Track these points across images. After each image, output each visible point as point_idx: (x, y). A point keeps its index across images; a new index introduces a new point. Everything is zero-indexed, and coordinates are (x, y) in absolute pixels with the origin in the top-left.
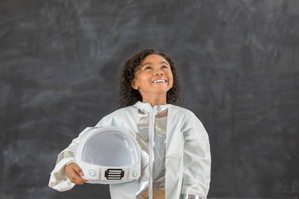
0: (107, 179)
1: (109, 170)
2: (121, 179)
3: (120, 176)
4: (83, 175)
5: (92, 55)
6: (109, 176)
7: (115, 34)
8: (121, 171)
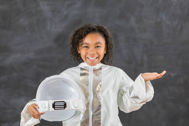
0: (55, 109)
1: (55, 102)
2: (64, 109)
3: (63, 106)
4: (39, 108)
5: (48, 28)
6: (55, 107)
7: (65, 13)
8: (64, 103)
